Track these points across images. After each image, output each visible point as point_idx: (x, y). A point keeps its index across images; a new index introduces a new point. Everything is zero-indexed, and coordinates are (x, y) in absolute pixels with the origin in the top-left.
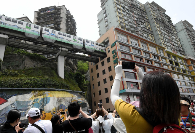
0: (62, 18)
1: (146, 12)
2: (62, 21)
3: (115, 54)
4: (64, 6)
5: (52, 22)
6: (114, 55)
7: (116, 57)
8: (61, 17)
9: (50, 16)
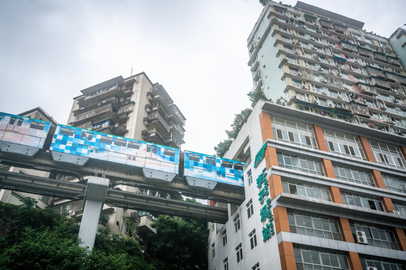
0: (134, 103)
1: (396, 58)
2: (131, 112)
3: (263, 186)
4: (143, 73)
5: (105, 116)
6: (261, 190)
7: (268, 195)
8: (131, 101)
9: (104, 102)
